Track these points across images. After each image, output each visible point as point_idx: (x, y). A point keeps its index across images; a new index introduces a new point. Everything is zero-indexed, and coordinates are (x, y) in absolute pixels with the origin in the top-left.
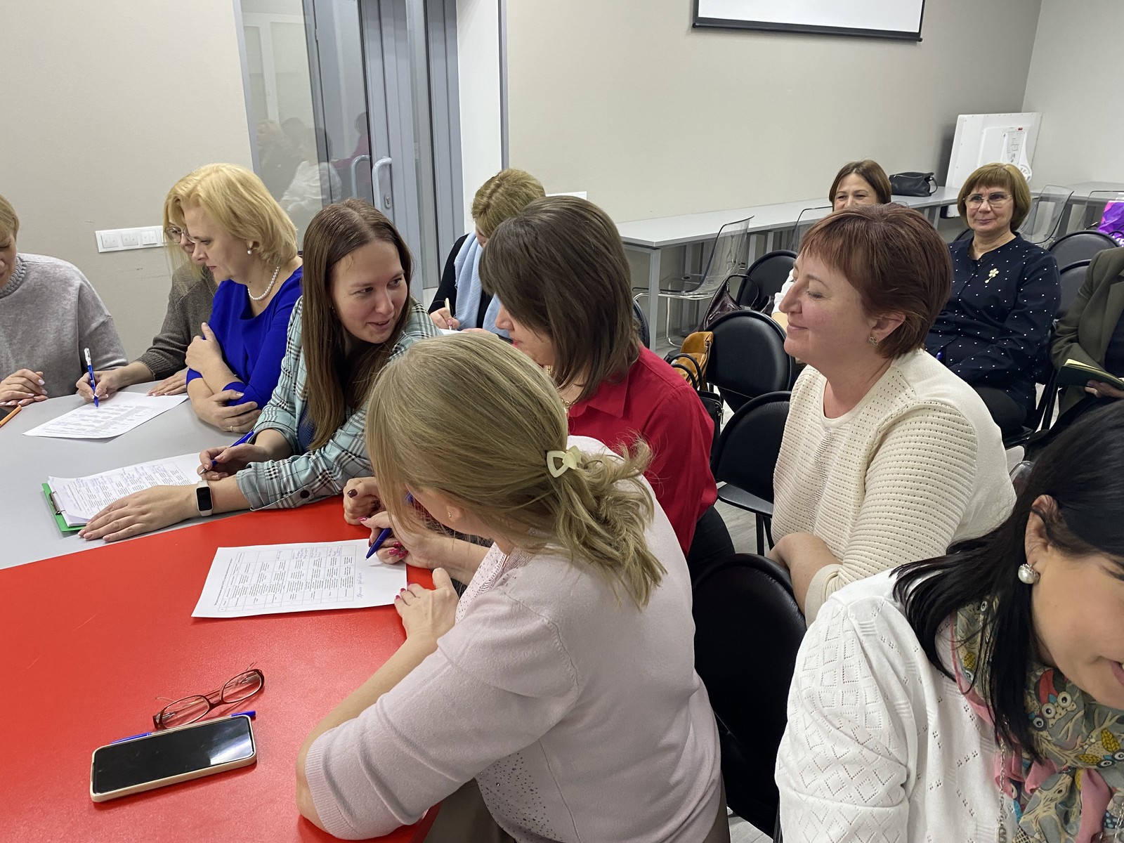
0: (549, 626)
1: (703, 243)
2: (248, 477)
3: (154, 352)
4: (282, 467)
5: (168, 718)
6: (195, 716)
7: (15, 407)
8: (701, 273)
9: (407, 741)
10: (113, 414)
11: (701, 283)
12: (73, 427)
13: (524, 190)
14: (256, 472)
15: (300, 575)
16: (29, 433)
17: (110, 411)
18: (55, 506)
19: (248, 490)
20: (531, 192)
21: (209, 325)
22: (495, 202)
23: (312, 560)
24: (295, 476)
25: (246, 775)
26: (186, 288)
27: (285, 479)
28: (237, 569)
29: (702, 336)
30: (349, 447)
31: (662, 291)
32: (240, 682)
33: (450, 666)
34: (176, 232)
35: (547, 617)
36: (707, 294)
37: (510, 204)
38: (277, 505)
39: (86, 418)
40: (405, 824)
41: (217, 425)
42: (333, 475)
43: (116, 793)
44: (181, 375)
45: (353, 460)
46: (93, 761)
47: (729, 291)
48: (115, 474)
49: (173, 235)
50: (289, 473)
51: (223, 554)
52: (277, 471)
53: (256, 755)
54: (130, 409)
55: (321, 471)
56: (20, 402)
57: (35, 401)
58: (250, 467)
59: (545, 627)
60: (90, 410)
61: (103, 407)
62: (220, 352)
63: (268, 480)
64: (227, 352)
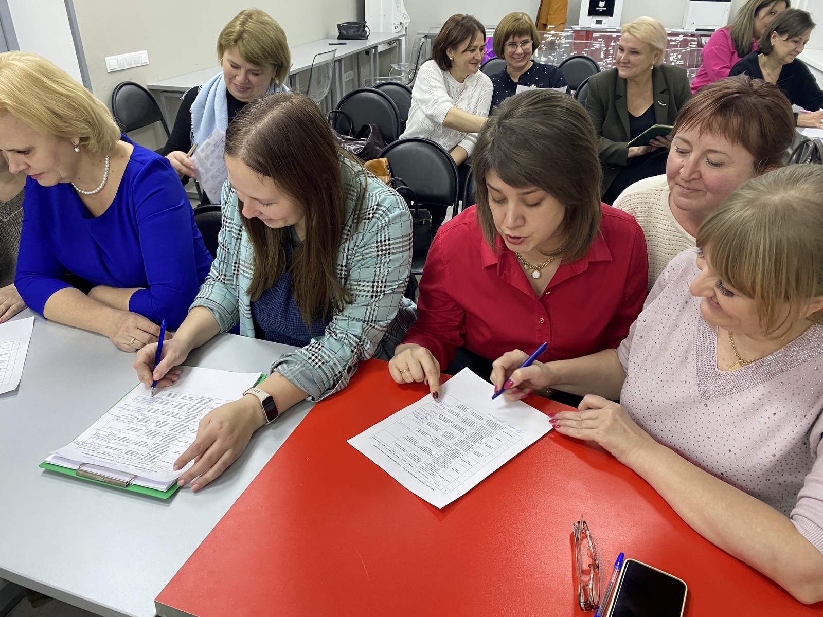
4: (320, 352)
24: (337, 357)
27: (331, 363)
28: (393, 452)
29: (379, 162)
30: (365, 316)
45: (372, 327)
50: (331, 356)
52: (319, 357)
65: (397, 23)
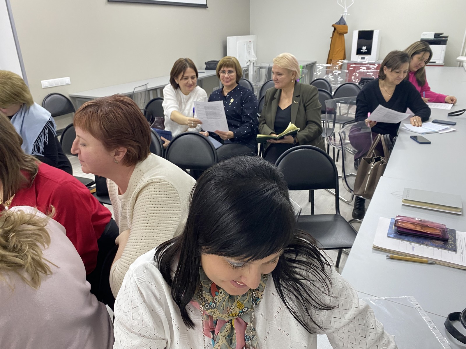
65: (247, 60)
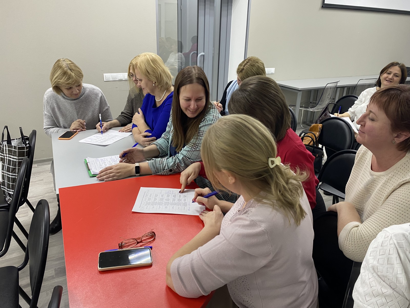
0: (264, 230)
1: (318, 90)
2: (152, 163)
3: (121, 117)
4: (164, 160)
5: (123, 245)
6: (132, 245)
7: (76, 132)
8: (316, 101)
9: (208, 265)
10: (107, 137)
11: (317, 105)
12: (94, 140)
13: (257, 64)
14: (155, 162)
15: (168, 200)
16: (80, 141)
17: (106, 136)
18: (88, 167)
19: (152, 167)
20: (259, 65)
21: (141, 109)
22: (246, 68)
23: (173, 195)
24: (168, 164)
25: (148, 269)
26: (134, 95)
27: (165, 165)
28: (147, 195)
29: (318, 125)
30: (186, 155)
31: (301, 107)
32: (148, 235)
33: (226, 241)
34: (132, 76)
35: (264, 227)
36: (318, 109)
37: (251, 69)
38: (161, 174)
39: (98, 138)
40: (204, 295)
41: (142, 144)
42: (181, 165)
43: (106, 269)
44: (130, 126)
45: (187, 160)
46: (99, 257)
47: (328, 109)
48: (108, 158)
49: (131, 77)
50: (166, 163)
51: (142, 189)
52: (162, 162)
53: (152, 263)
54: (112, 136)
55: (177, 163)
56: (78, 131)
57: (82, 131)
58: (153, 160)
59: (263, 231)
60: (100, 135)
61: (104, 134)
62: (144, 119)
63: (159, 164)
64: (146, 119)
